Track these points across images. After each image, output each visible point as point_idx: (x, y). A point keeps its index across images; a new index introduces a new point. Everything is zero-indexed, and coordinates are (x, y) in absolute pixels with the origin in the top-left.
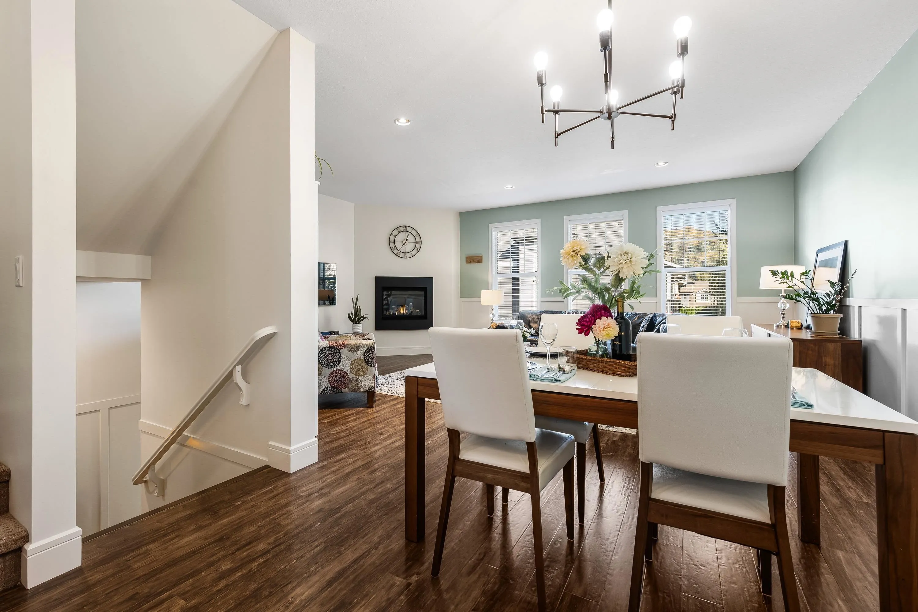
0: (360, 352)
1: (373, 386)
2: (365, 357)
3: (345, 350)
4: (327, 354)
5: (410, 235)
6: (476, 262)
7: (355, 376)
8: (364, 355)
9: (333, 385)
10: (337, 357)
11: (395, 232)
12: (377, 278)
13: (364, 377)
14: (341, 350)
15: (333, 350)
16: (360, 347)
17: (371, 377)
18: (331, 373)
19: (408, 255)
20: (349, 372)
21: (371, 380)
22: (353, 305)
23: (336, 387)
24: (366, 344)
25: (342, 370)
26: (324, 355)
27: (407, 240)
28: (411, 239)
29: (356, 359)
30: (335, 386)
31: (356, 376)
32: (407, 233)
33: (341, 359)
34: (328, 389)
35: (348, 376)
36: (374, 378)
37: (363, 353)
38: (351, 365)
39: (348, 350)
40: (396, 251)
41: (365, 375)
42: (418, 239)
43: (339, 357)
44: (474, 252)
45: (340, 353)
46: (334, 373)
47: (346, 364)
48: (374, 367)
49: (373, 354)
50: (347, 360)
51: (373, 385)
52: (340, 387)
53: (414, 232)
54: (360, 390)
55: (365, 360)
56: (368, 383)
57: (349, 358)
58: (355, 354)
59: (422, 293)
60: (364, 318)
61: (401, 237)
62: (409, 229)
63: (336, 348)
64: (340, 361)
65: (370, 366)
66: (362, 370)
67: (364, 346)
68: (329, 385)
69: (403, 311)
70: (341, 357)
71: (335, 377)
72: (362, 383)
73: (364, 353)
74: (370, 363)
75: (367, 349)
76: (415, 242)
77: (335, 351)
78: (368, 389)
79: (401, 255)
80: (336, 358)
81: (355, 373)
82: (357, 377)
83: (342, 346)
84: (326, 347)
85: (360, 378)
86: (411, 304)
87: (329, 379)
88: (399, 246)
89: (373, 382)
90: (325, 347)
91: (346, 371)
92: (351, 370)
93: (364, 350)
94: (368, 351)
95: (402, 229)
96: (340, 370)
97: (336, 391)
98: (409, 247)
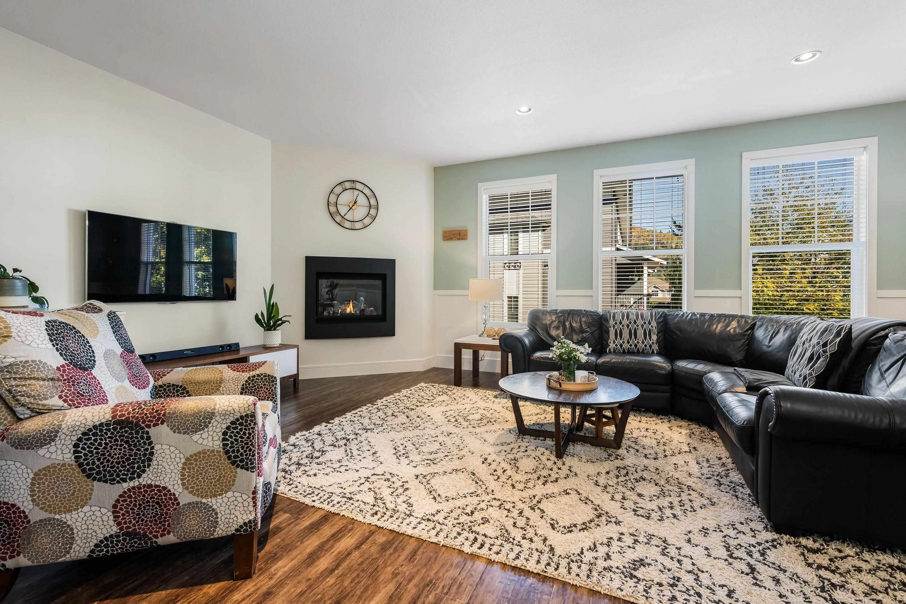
0: (211, 433)
1: (250, 522)
2: (227, 444)
3: (164, 429)
4: (106, 444)
5: (361, 195)
6: (459, 239)
7: (195, 499)
8: (224, 440)
9: (130, 527)
10: (139, 450)
11: (338, 190)
12: (307, 257)
13: (225, 500)
14: (153, 431)
15: (126, 432)
16: (211, 419)
17: (245, 497)
18: (121, 496)
19: (358, 225)
20: (176, 488)
21: (246, 504)
22: (266, 300)
23: (139, 533)
24: (230, 408)
25: (158, 483)
26: (96, 448)
27: (355, 202)
28: (362, 200)
29: (199, 453)
30: (135, 529)
31: (199, 499)
32: (356, 192)
33: (152, 454)
34: (112, 542)
35: (176, 499)
36: (254, 498)
37: (220, 434)
38: (183, 469)
39: (176, 429)
40: (338, 219)
41: (226, 492)
42: (373, 201)
43: (147, 450)
44: (455, 224)
45: (149, 438)
46: (130, 497)
47: (167, 467)
48: (254, 467)
49: (250, 434)
50: (173, 456)
51: (251, 518)
52: (151, 533)
53: (367, 191)
54: (213, 535)
55: (227, 452)
56: (237, 513)
57: (177, 452)
58: (196, 437)
59: (379, 283)
60: (284, 322)
61: (346, 198)
62: (359, 186)
63: (137, 425)
64: (150, 460)
65: (242, 468)
66: (218, 480)
67: (225, 414)
68: (115, 529)
69: (350, 309)
70: (153, 448)
71: (135, 505)
72: (219, 515)
73: (225, 434)
74: (242, 461)
75: (232, 423)
76: (368, 204)
77: (132, 434)
78: (237, 530)
79: (347, 224)
80: (136, 454)
81: (197, 490)
82: (204, 500)
83: (155, 417)
84: (101, 425)
85: (213, 502)
86: (362, 298)
87: (114, 512)
88: (343, 210)
89: (251, 508)
90: (97, 423)
91: (170, 487)
92: (183, 484)
93: (224, 426)
94: (236, 428)
95: (348, 185)
96: (150, 486)
97: (140, 544)
98: (359, 212)
